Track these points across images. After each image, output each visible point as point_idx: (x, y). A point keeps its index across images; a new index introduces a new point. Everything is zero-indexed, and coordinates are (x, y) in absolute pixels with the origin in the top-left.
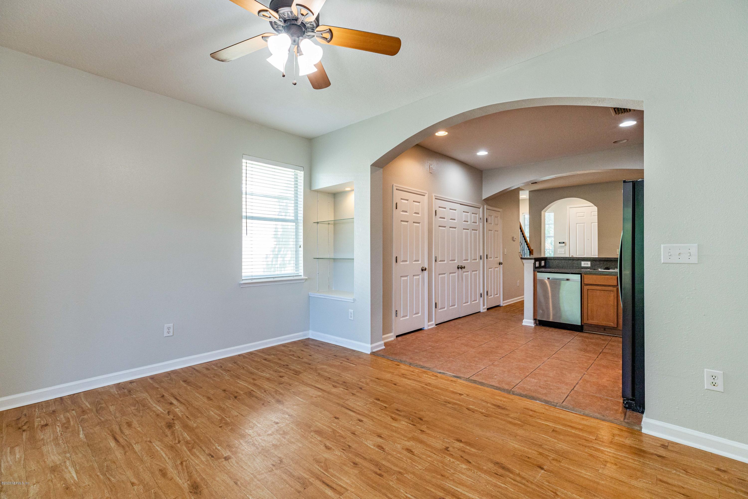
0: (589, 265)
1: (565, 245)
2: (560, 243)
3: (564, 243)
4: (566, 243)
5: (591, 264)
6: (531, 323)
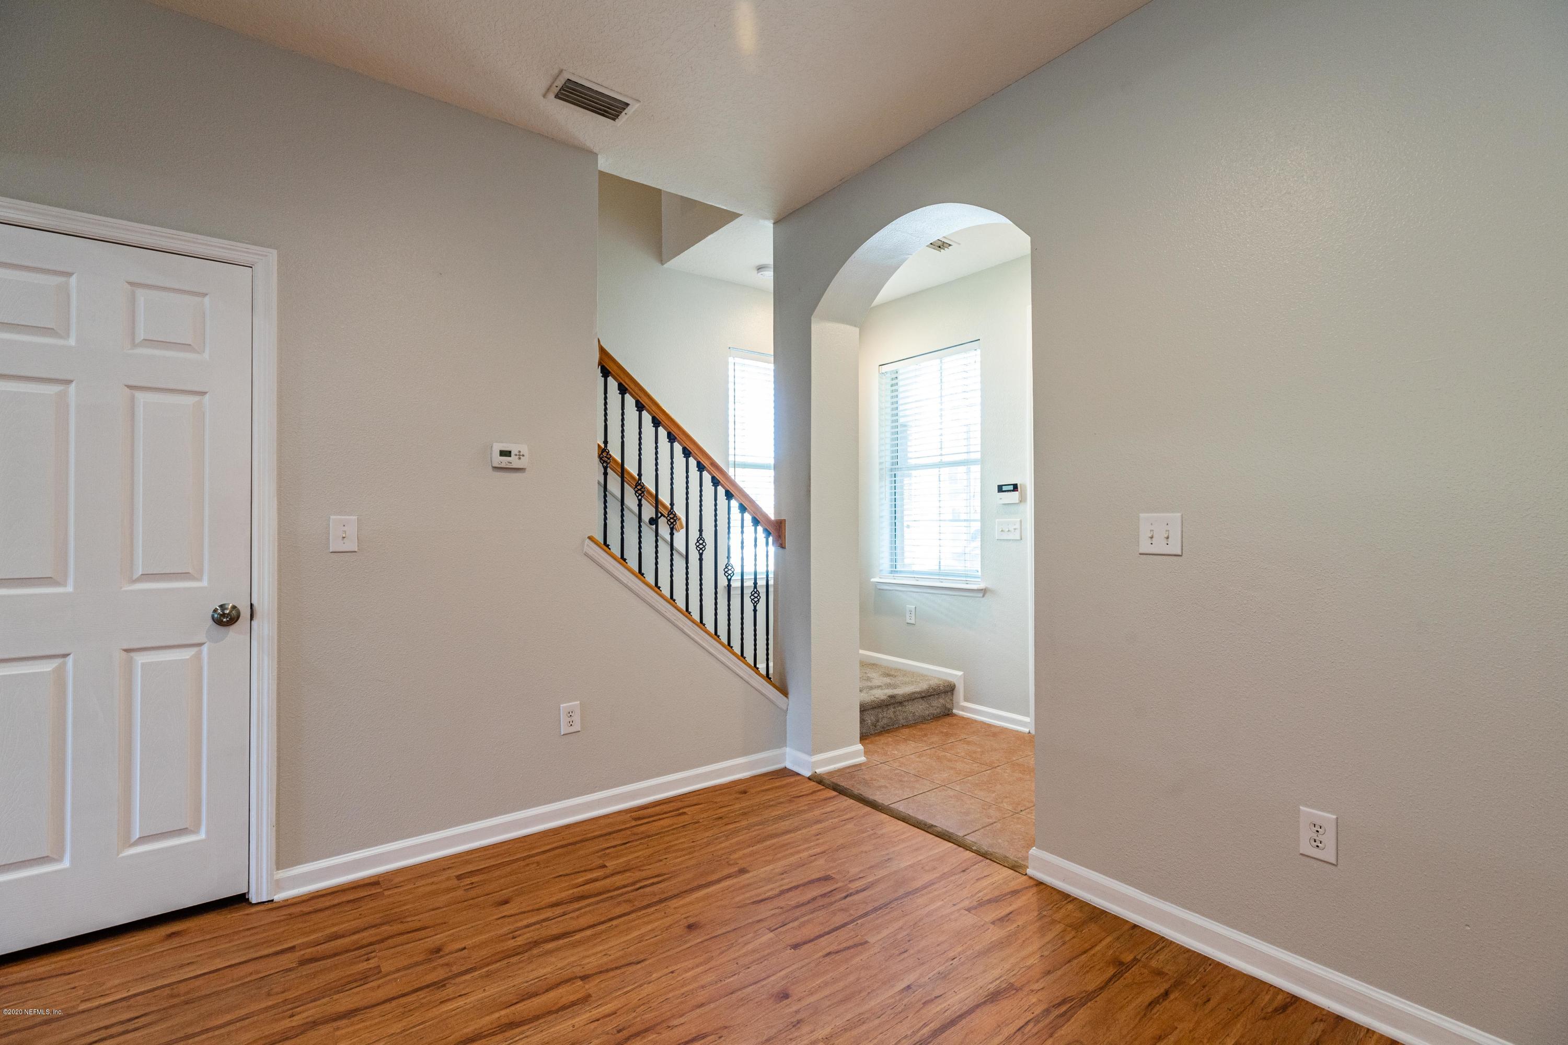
1: (1022, 500)
2: (1000, 489)
3: (1015, 488)
4: (1024, 486)
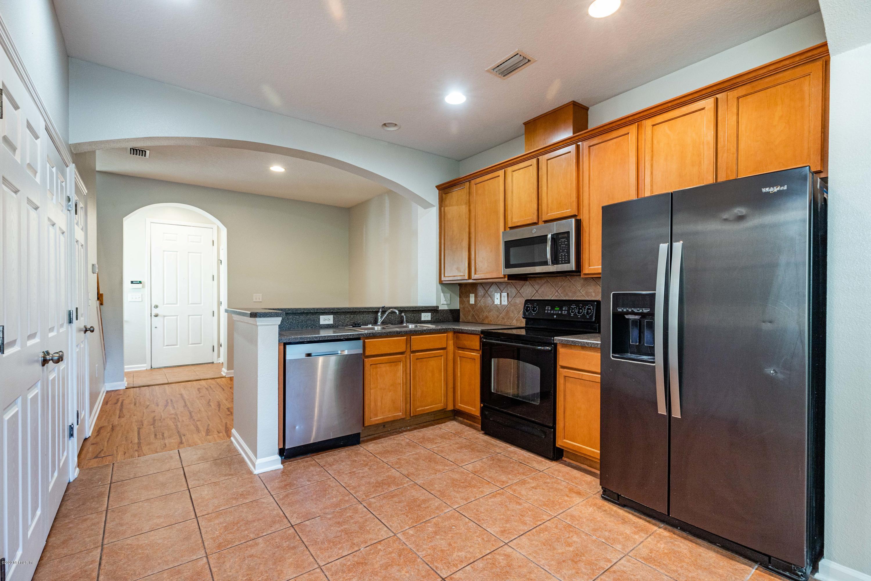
0: (331, 322)
1: (144, 287)
3: (140, 282)
4: (144, 283)
5: (334, 320)
6: (273, 462)
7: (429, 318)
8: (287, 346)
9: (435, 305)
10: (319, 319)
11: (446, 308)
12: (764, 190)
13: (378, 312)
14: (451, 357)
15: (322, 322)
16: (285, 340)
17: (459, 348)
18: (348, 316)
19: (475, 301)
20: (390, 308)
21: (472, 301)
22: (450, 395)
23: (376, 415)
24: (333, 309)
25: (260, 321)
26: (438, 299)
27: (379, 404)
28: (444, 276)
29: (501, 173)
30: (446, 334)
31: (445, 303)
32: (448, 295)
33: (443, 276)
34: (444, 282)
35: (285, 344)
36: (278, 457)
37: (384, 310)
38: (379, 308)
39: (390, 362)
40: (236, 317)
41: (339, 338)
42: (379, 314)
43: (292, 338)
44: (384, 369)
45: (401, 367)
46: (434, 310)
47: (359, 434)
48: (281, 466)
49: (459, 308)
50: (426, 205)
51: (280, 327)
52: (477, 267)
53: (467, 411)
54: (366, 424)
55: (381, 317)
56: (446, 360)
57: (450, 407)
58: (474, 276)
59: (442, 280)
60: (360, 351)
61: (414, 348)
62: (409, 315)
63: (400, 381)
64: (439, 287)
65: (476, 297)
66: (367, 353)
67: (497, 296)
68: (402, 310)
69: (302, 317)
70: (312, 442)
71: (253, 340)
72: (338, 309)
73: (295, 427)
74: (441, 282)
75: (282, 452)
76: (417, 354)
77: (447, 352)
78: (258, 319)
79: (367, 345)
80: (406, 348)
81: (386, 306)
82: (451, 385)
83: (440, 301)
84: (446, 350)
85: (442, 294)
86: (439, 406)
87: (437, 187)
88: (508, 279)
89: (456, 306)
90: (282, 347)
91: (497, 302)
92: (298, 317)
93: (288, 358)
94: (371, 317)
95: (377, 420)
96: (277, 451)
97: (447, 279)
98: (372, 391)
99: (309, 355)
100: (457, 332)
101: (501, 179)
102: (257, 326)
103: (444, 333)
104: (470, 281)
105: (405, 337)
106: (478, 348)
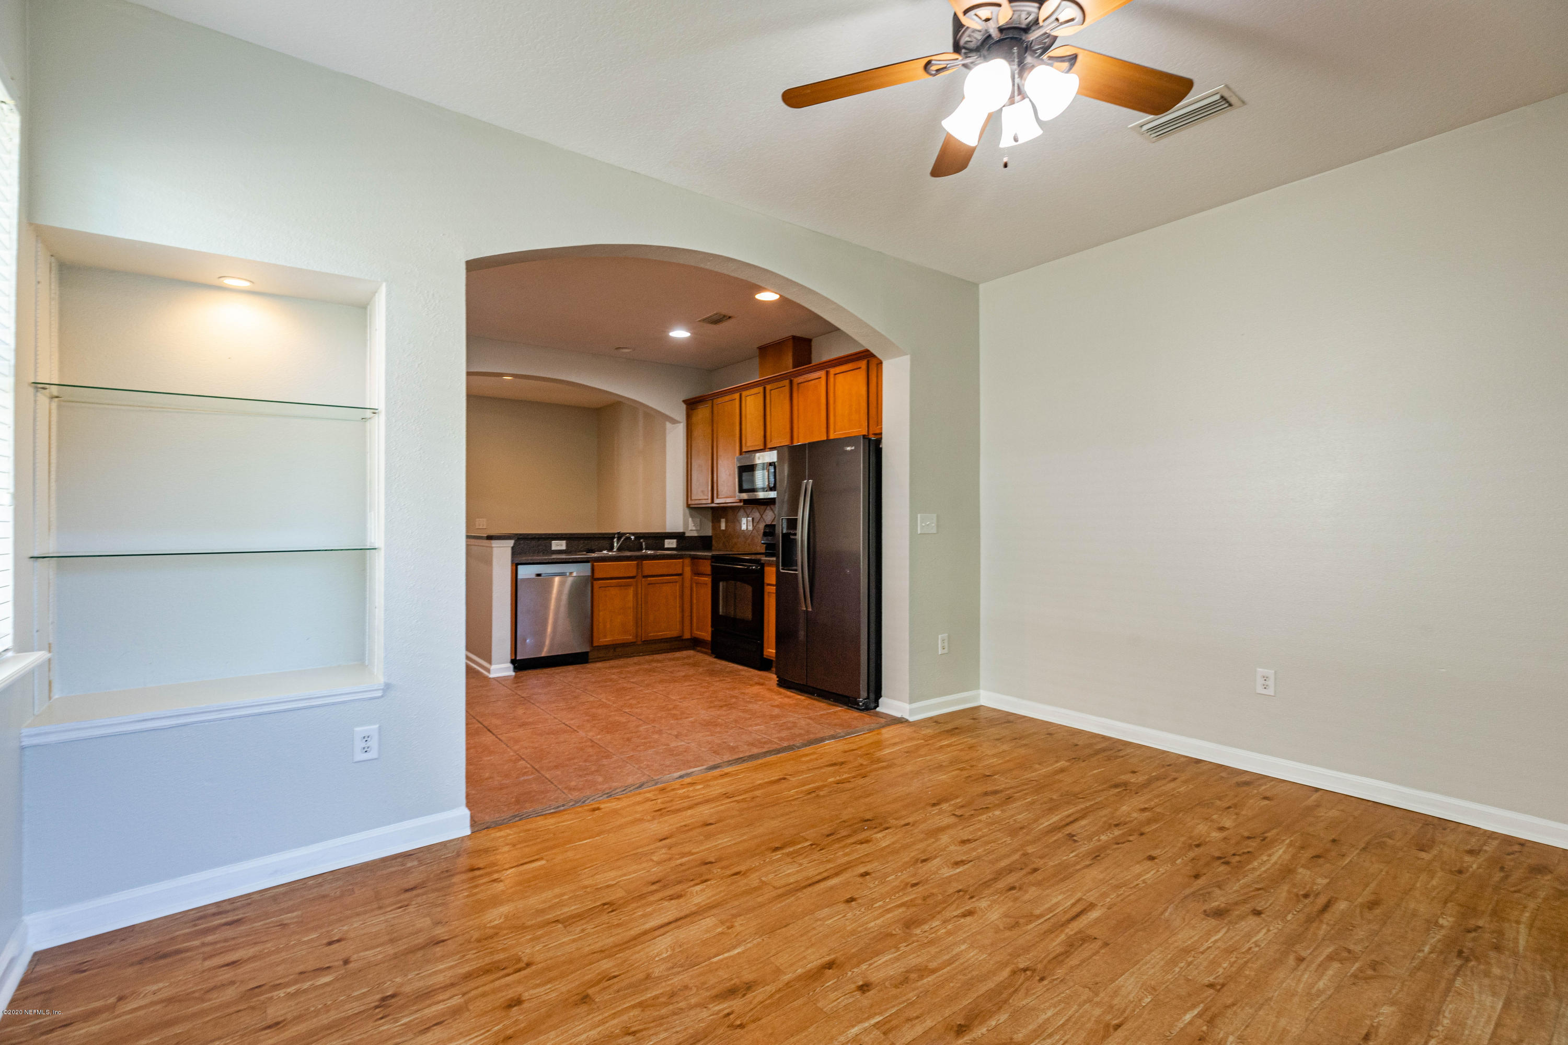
0: (564, 547)
5: (567, 545)
6: (508, 668)
7: (674, 546)
8: (519, 567)
9: (681, 530)
10: (551, 544)
11: (695, 534)
12: (853, 448)
13: (614, 538)
14: (687, 584)
15: (554, 548)
16: (517, 561)
17: (695, 574)
18: (582, 542)
19: (726, 526)
20: (625, 534)
21: (723, 527)
22: (687, 622)
23: (605, 636)
24: (566, 534)
25: (495, 543)
26: (686, 524)
27: (608, 626)
28: (691, 499)
29: (737, 396)
30: (681, 560)
31: (694, 528)
32: (698, 520)
33: (689, 499)
34: (692, 506)
35: (517, 565)
36: (511, 666)
37: (620, 535)
38: (615, 534)
39: (619, 586)
40: (473, 541)
41: (567, 560)
42: (615, 540)
43: (524, 559)
44: (613, 591)
45: (631, 591)
46: (679, 536)
47: (587, 653)
48: (513, 674)
49: (711, 535)
50: (674, 421)
51: (513, 548)
52: (719, 490)
53: (701, 638)
54: (595, 644)
55: (617, 543)
56: (682, 587)
57: (687, 635)
58: (717, 501)
59: (689, 503)
60: (589, 573)
61: (646, 572)
62: (650, 542)
63: (631, 604)
64: (687, 511)
65: (727, 522)
66: (597, 576)
67: (744, 520)
68: (639, 536)
69: (533, 543)
70: (543, 654)
71: (488, 561)
72: (571, 534)
73: (526, 640)
74: (688, 506)
75: (513, 662)
76: (649, 579)
77: (683, 578)
78: (493, 542)
79: (596, 568)
80: (637, 573)
81: (622, 532)
82: (687, 614)
83: (688, 527)
84: (681, 577)
85: (690, 519)
86: (674, 633)
87: (684, 401)
88: (744, 504)
89: (709, 532)
90: (514, 567)
91: (744, 527)
92: (529, 542)
93: (519, 577)
94: (606, 543)
95: (605, 641)
96: (509, 660)
97: (693, 502)
98: (601, 613)
99: (539, 575)
100: (694, 558)
101: (737, 402)
102: (492, 547)
103: (680, 558)
104: (713, 505)
105: (636, 562)
106: (709, 572)
